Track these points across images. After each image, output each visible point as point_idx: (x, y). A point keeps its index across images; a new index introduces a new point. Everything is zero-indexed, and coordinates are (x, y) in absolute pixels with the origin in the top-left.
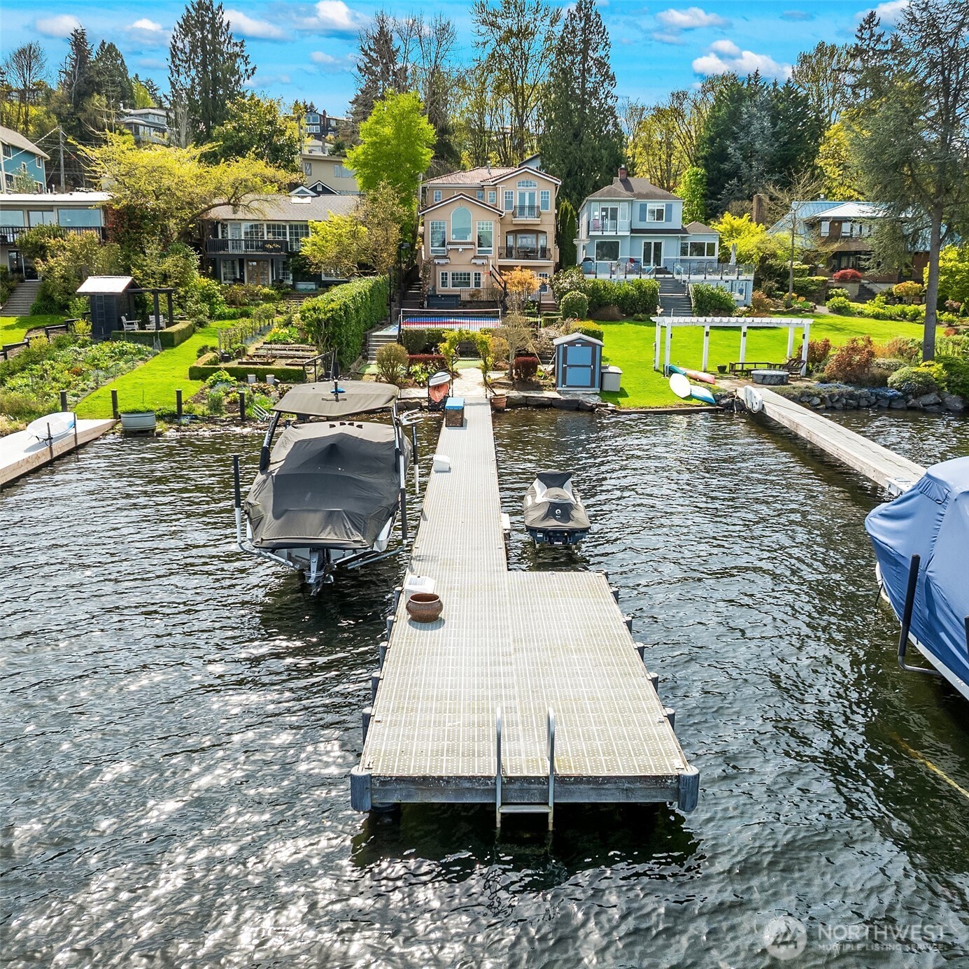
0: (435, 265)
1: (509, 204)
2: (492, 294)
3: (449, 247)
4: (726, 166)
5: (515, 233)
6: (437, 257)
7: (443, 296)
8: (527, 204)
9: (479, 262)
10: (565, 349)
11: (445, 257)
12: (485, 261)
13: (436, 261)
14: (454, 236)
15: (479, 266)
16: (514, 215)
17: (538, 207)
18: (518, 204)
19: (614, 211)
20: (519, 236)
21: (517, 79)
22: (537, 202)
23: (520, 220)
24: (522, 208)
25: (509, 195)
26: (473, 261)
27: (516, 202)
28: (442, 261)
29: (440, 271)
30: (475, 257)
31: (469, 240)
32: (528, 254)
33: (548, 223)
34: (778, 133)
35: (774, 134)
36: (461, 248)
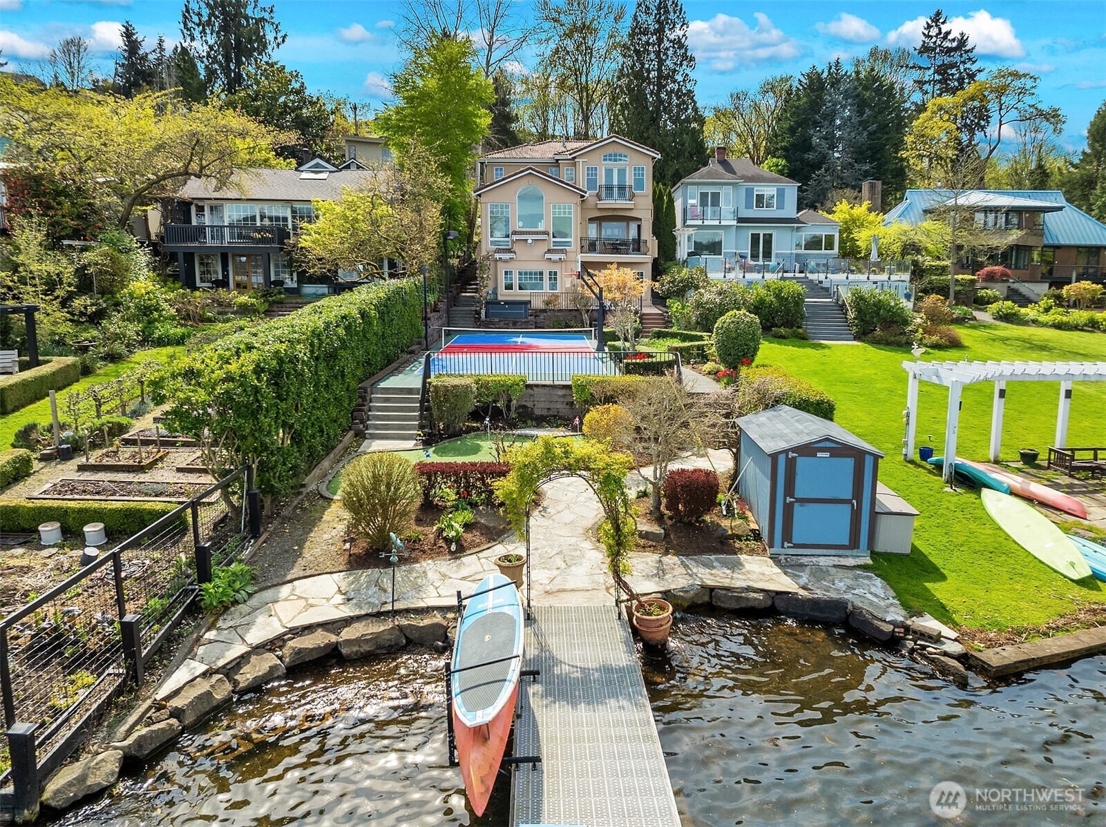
0: (496, 261)
1: (592, 183)
2: (574, 300)
3: (515, 237)
4: (810, 156)
5: (599, 220)
6: (498, 251)
7: (507, 303)
8: (615, 182)
9: (555, 257)
10: (791, 464)
11: (509, 251)
12: (562, 256)
13: (497, 256)
14: (521, 224)
15: (555, 262)
16: (599, 197)
17: (630, 187)
18: (603, 183)
19: (716, 197)
20: (604, 224)
21: (581, 74)
22: (629, 180)
23: (607, 203)
24: (609, 188)
25: (592, 171)
26: (547, 256)
27: (602, 180)
28: (506, 256)
29: (502, 268)
30: (549, 251)
31: (541, 228)
32: (616, 247)
33: (644, 209)
34: (867, 121)
35: (860, 123)
36: (530, 238)
